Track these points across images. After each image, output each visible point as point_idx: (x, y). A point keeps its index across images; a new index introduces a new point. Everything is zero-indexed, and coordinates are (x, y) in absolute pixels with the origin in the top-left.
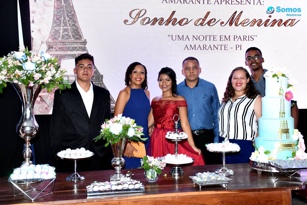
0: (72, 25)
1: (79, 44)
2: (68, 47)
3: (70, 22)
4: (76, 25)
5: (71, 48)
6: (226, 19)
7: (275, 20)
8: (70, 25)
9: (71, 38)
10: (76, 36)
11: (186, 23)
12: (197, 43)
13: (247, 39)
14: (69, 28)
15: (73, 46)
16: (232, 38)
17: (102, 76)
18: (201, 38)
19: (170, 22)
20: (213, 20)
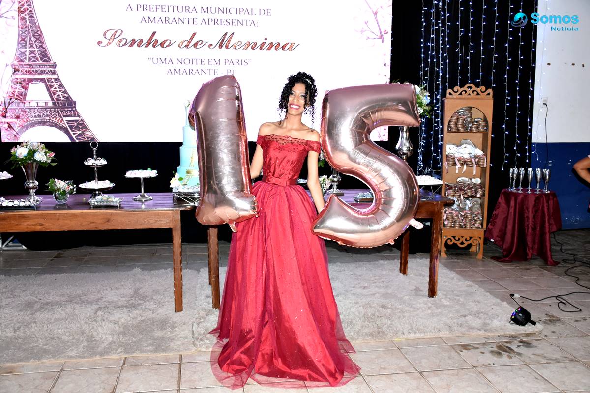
0: (39, 46)
1: (48, 67)
2: (36, 70)
3: (37, 43)
4: (44, 46)
5: (39, 72)
6: (215, 40)
7: (272, 43)
8: (37, 46)
9: (39, 61)
10: (44, 59)
11: (169, 46)
12: (182, 67)
13: (240, 63)
14: (36, 49)
15: (41, 69)
16: (222, 62)
17: (75, 103)
18: (187, 61)
19: (150, 44)
20: (201, 42)
